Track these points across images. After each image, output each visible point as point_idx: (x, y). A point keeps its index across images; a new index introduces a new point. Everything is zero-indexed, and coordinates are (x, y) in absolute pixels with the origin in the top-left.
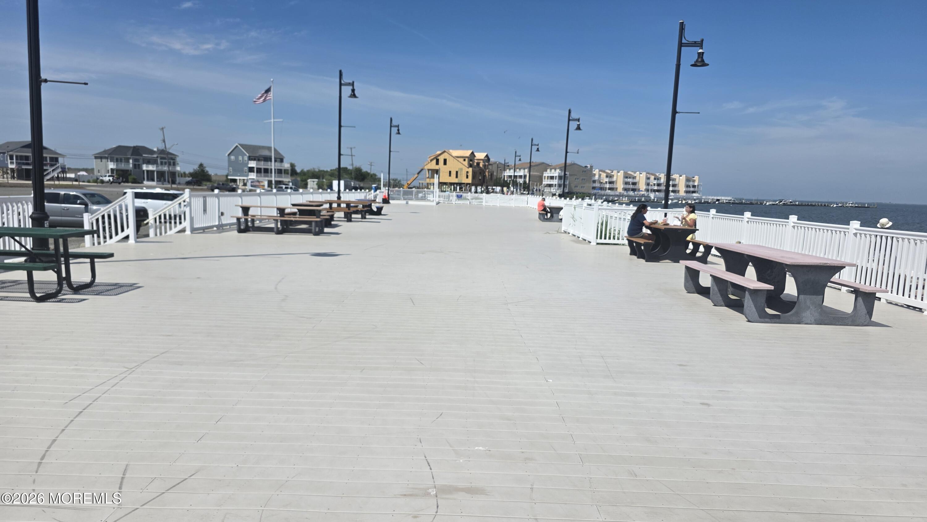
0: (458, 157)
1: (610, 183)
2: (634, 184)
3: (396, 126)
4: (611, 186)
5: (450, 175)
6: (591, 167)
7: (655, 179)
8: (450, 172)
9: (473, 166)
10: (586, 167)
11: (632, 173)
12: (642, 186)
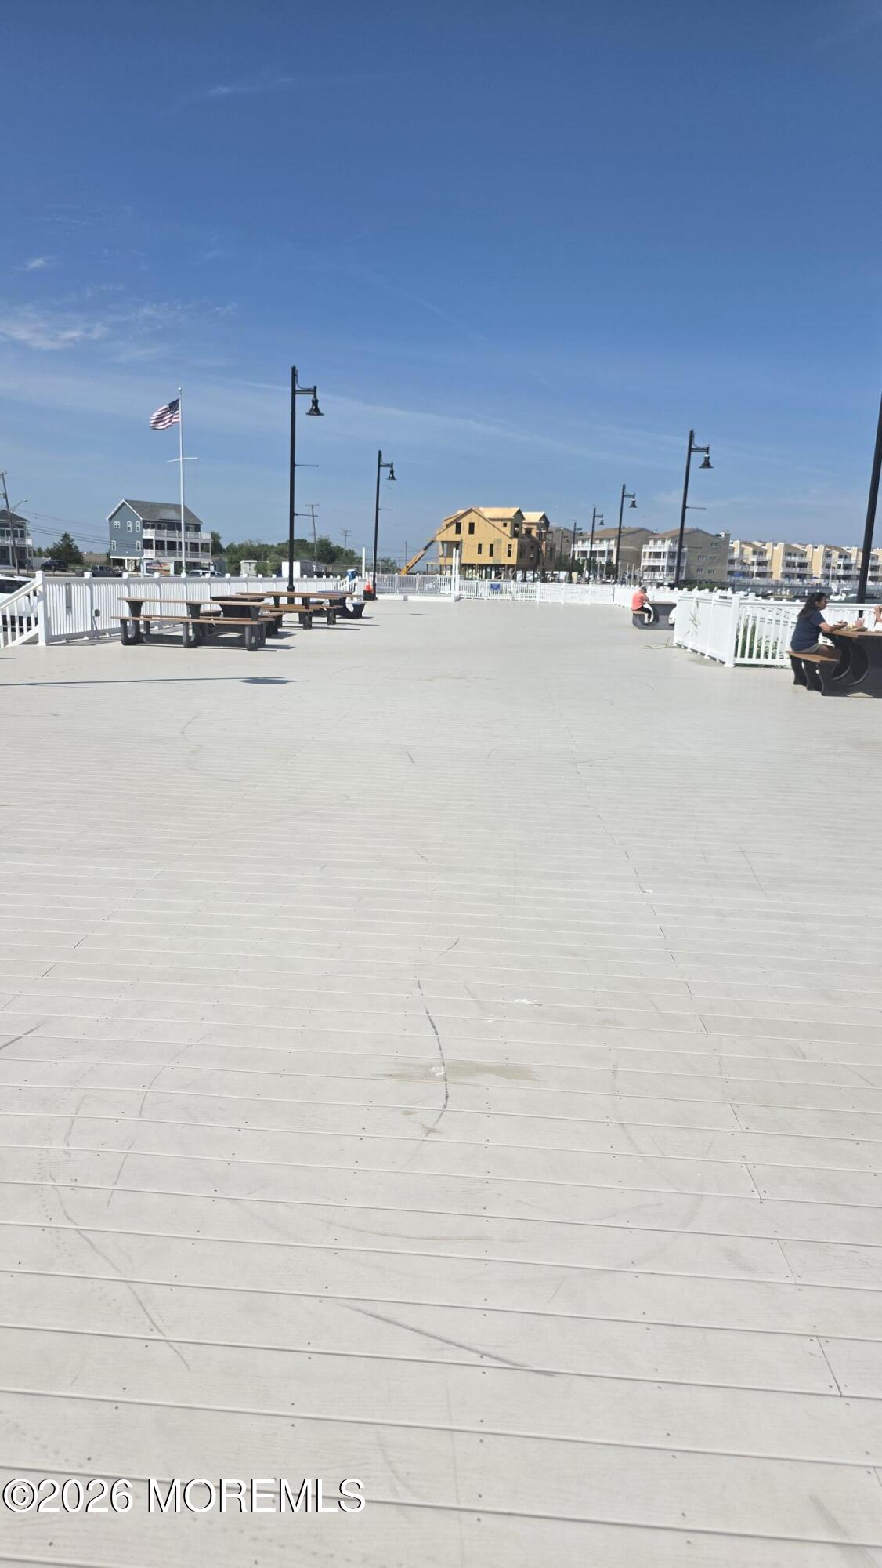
0: (494, 520)
1: (760, 564)
2: (803, 565)
3: (388, 465)
4: (762, 569)
5: (480, 551)
6: (728, 535)
7: (840, 557)
8: (480, 546)
9: (519, 535)
10: (718, 535)
11: (800, 547)
12: (817, 569)
